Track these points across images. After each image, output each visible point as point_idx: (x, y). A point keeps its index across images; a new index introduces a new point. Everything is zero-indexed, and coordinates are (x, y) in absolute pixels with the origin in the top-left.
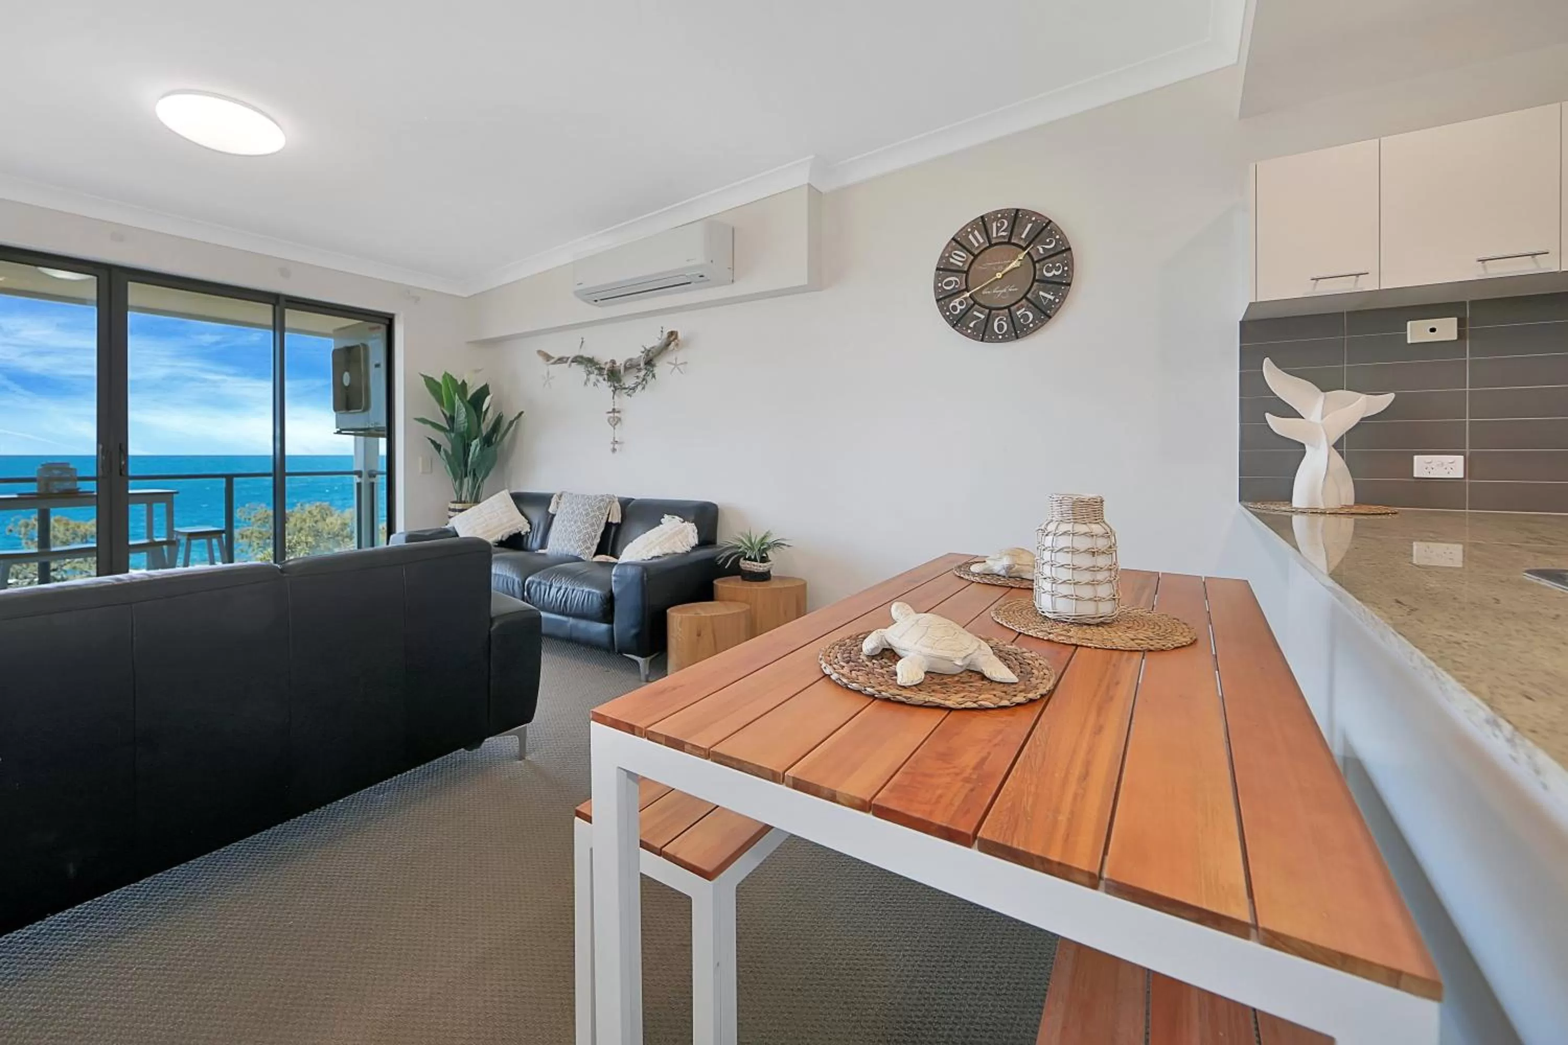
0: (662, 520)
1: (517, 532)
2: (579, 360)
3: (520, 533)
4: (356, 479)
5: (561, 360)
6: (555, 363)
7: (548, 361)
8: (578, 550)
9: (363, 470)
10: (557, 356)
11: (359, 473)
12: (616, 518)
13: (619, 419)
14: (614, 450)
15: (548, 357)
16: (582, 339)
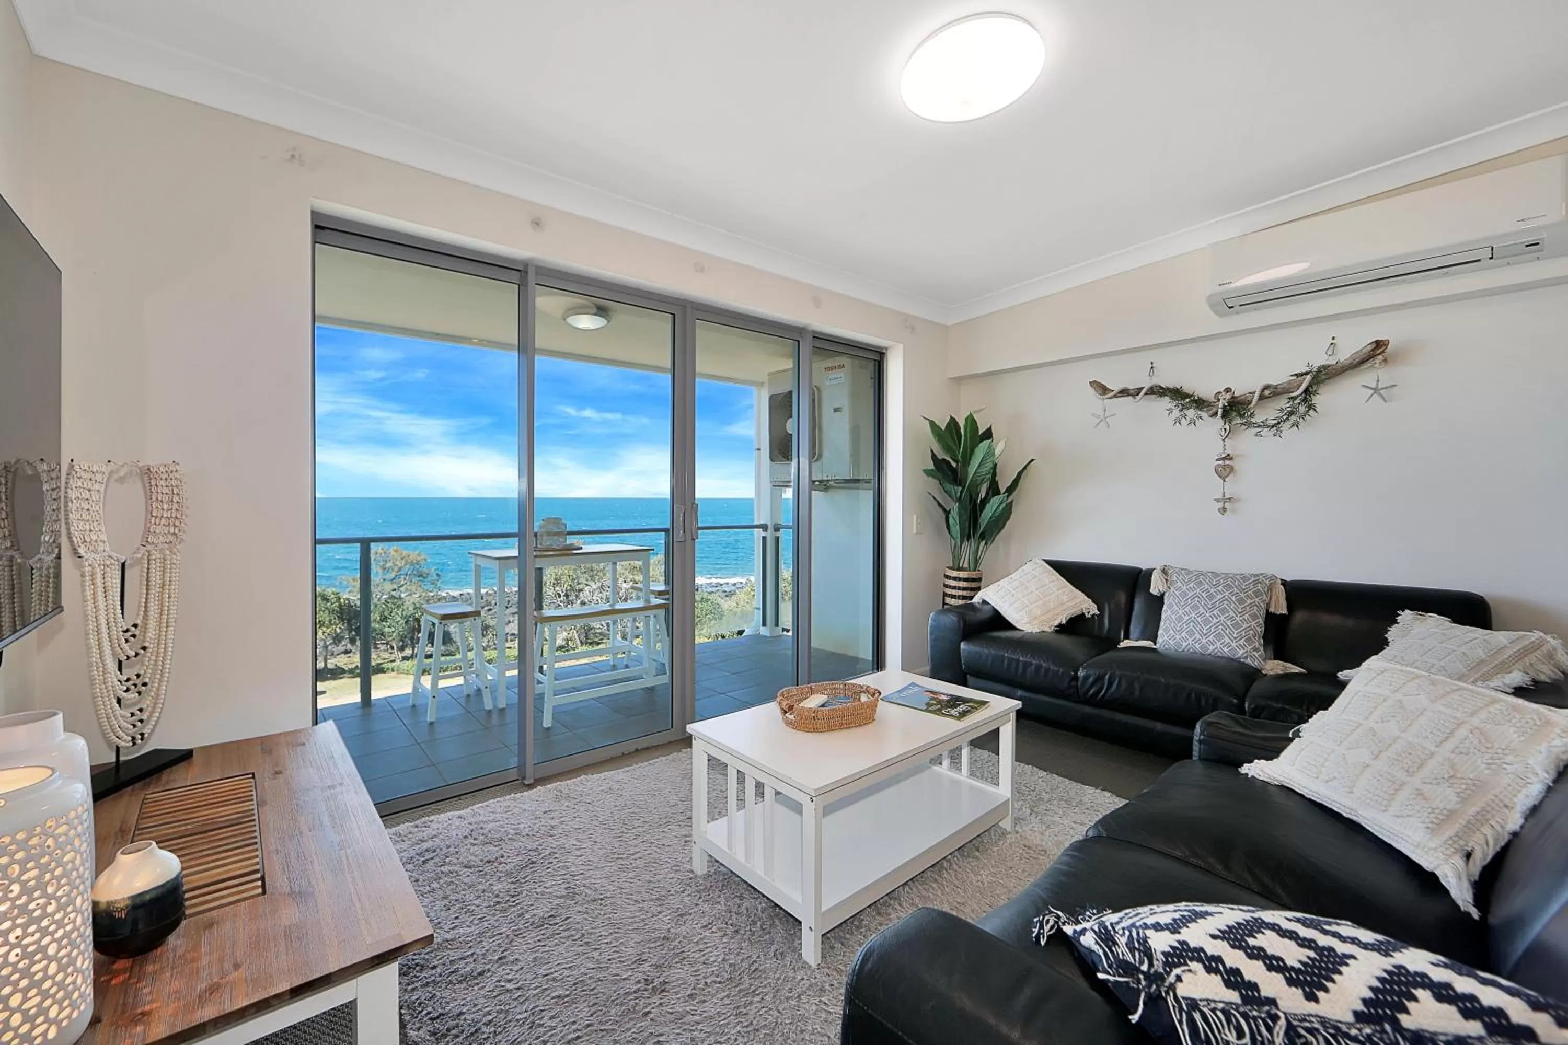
0: (1399, 618)
1: (1079, 613)
2: (1157, 391)
3: (1083, 614)
4: (758, 533)
5: (1124, 392)
6: (1115, 396)
7: (1104, 394)
8: (1241, 652)
9: (769, 524)
10: (1115, 387)
11: (764, 527)
12: (1281, 608)
13: (1232, 469)
14: (1223, 510)
15: (1103, 390)
16: (1152, 363)
